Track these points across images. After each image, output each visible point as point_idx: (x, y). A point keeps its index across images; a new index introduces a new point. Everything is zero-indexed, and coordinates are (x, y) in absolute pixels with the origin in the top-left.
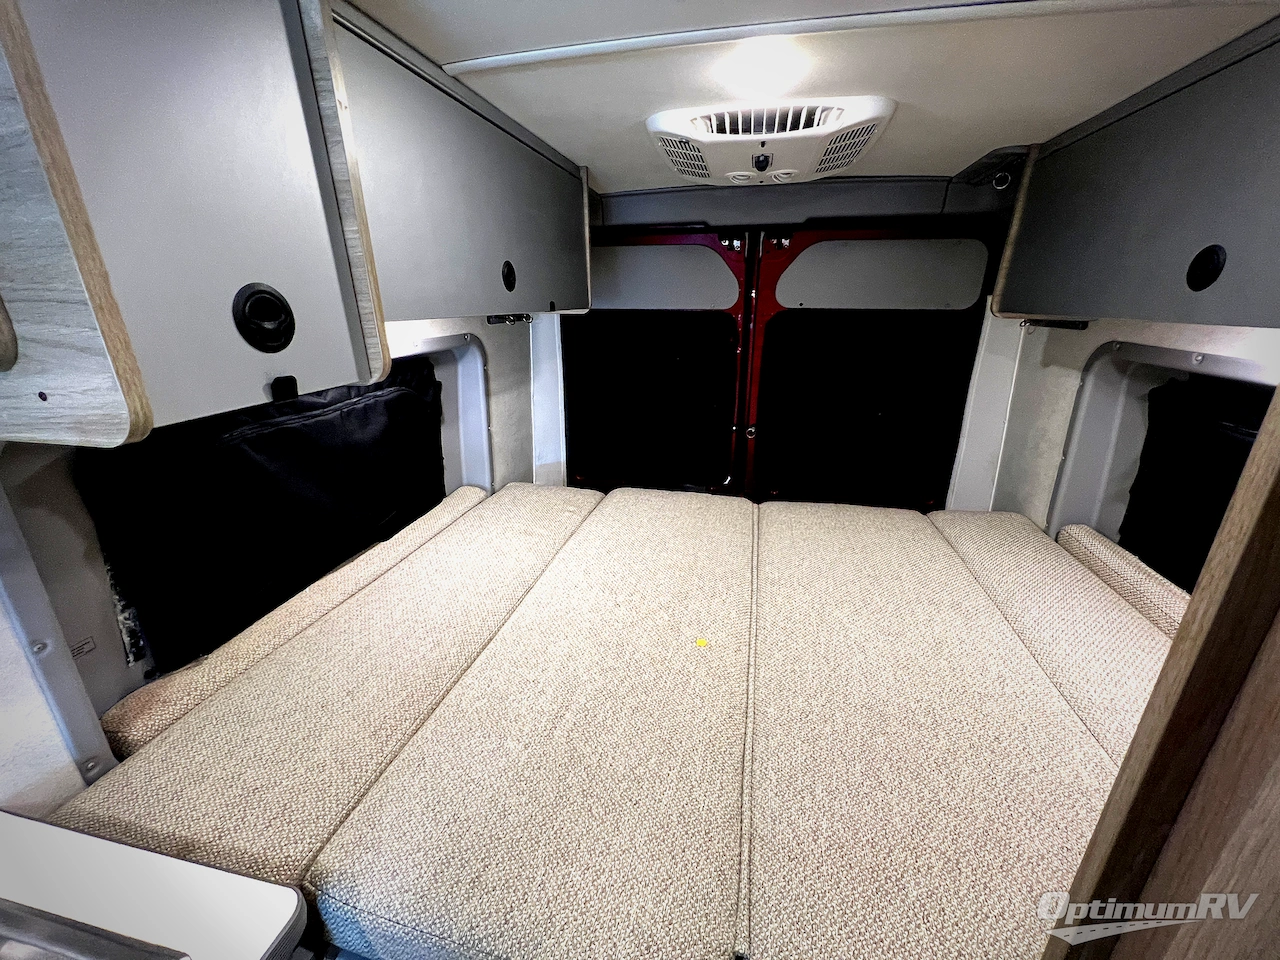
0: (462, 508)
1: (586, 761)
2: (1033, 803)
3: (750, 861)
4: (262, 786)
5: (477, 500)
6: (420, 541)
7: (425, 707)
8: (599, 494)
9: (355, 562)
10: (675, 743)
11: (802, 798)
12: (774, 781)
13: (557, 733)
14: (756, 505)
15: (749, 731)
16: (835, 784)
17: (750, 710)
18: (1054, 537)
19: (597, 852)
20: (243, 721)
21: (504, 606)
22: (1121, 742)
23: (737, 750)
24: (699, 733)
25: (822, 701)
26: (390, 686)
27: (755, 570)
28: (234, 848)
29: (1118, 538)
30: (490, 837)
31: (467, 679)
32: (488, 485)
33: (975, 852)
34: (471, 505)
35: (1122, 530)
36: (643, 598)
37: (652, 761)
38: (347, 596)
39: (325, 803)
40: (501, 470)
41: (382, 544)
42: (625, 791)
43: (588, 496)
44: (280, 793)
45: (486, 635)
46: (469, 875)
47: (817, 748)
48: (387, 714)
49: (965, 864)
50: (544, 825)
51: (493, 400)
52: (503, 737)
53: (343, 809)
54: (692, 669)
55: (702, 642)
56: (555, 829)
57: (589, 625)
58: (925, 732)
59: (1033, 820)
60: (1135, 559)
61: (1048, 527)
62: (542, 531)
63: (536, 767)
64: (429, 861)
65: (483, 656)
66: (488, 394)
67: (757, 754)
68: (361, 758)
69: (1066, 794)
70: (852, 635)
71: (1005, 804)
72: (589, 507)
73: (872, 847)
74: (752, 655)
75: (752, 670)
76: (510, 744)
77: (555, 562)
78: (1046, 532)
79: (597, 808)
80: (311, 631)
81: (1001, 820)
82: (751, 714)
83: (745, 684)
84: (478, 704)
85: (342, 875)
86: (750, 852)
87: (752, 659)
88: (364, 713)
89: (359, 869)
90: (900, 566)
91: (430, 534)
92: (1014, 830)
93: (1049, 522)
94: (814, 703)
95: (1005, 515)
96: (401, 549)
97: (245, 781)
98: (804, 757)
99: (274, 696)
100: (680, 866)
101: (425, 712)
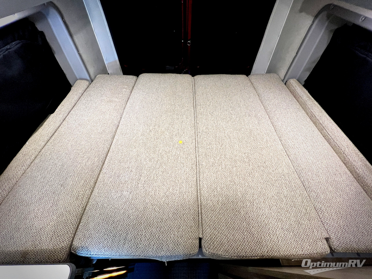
0: (81, 91)
1: (150, 194)
2: (272, 181)
3: (201, 212)
4: (43, 227)
5: (86, 87)
6: (68, 111)
7: (92, 184)
8: (134, 78)
9: (43, 126)
10: (177, 181)
11: (214, 192)
12: (206, 188)
13: (140, 185)
14: (193, 78)
15: (198, 171)
16: (223, 186)
17: (198, 164)
18: (285, 83)
19: (159, 222)
20: (25, 205)
21: (109, 137)
22: (294, 157)
23: (195, 179)
24: (183, 176)
25: (218, 158)
26: (76, 179)
27: (195, 108)
28: (42, 249)
29: (303, 83)
30: (126, 225)
31: (104, 171)
32: (88, 78)
33: (258, 199)
34: (84, 89)
35: (306, 81)
36: (159, 126)
37: (171, 189)
38: (46, 142)
39: (68, 227)
40: (92, 71)
41: (52, 115)
42: (164, 201)
43: (131, 78)
44: (51, 228)
45: (106, 150)
46: (123, 238)
47: (218, 175)
48: (79, 190)
49: (255, 203)
50: (142, 217)
51: (75, 37)
52: (122, 191)
53: (75, 226)
54: (178, 153)
55: (181, 142)
56: (145, 218)
57: (141, 141)
58: (246, 164)
59: (272, 186)
60: (307, 92)
61: (284, 79)
62: (116, 100)
63: (135, 199)
64: (109, 237)
65: (107, 160)
66: (71, 35)
67: (201, 179)
68: (75, 208)
69: (280, 177)
70: (226, 132)
71: (265, 183)
72: (132, 85)
73: (233, 203)
74: (197, 143)
75: (197, 149)
76: (125, 193)
77: (125, 114)
78: (283, 81)
79: (157, 208)
80: (37, 161)
81: (264, 188)
82: (198, 165)
83: (195, 154)
84: (111, 180)
85: (83, 247)
86: (201, 209)
87: (197, 145)
88: (70, 192)
89: (87, 244)
90: (240, 101)
91: (71, 107)
92: (267, 190)
93: (284, 78)
94: (216, 159)
95: (272, 75)
96: (61, 116)
97: (35, 227)
98: (214, 179)
99: (33, 192)
100: (183, 220)
101: (93, 185)
